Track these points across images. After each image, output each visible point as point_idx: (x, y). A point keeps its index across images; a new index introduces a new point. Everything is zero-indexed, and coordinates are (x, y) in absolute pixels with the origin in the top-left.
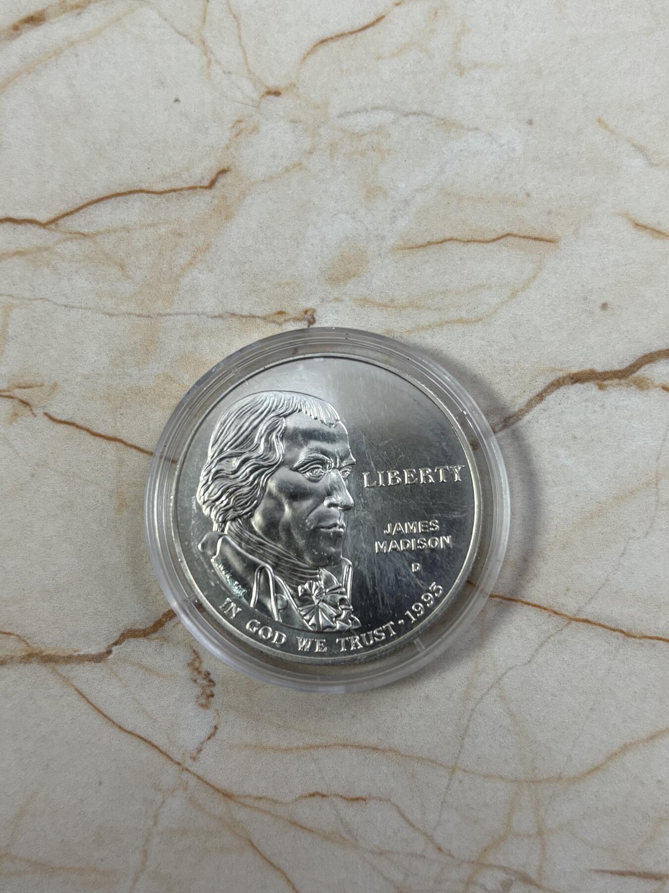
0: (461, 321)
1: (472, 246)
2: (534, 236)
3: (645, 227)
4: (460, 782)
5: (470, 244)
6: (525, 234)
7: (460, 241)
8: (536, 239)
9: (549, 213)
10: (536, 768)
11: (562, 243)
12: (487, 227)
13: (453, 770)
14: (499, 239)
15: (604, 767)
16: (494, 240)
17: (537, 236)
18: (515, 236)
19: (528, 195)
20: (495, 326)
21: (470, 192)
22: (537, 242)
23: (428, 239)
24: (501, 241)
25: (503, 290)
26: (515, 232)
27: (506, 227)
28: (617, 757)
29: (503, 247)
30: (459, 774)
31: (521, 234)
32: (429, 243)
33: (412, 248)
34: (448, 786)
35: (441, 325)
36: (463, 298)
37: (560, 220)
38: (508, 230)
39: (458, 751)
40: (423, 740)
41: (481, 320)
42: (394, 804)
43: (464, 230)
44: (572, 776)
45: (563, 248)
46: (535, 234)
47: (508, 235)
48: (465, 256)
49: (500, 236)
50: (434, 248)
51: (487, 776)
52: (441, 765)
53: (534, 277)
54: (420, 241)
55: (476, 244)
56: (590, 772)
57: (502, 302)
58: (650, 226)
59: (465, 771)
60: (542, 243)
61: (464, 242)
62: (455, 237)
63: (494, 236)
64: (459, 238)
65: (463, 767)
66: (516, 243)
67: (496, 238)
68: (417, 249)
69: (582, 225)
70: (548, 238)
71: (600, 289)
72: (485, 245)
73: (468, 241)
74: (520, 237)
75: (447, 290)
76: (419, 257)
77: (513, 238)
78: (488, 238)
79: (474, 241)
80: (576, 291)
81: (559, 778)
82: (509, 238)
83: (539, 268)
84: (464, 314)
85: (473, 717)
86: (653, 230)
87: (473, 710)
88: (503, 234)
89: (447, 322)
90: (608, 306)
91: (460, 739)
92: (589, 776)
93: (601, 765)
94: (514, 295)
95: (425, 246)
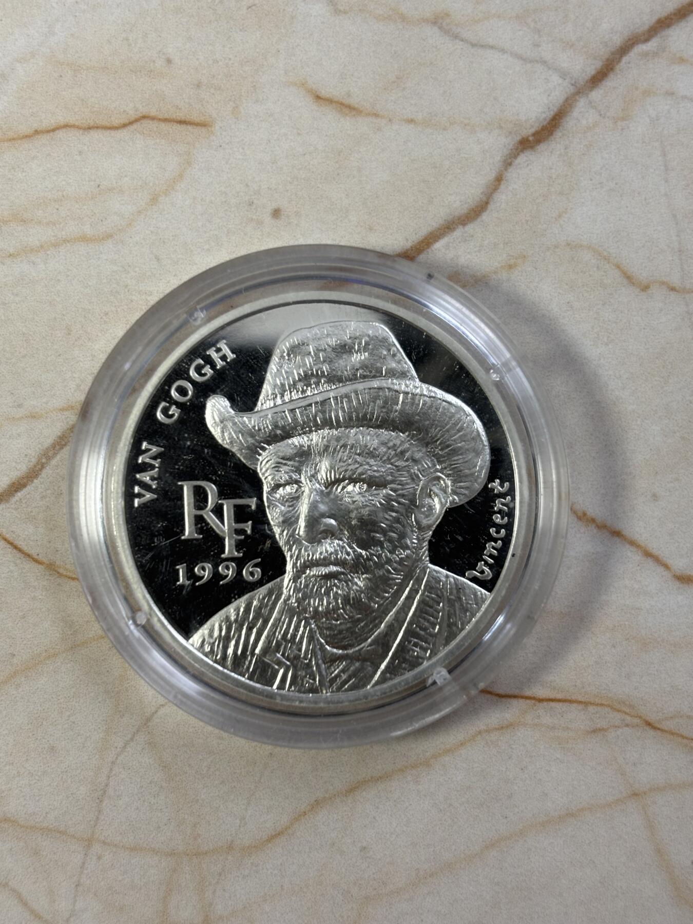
0: (84, 239)
1: (95, 135)
2: (179, 119)
3: (330, 101)
4: (99, 858)
5: (92, 132)
6: (166, 116)
7: (78, 128)
8: (181, 122)
9: (198, 85)
10: (199, 835)
11: (217, 127)
12: (115, 108)
13: (88, 842)
14: (131, 123)
15: (290, 831)
16: (124, 126)
17: (183, 118)
18: (153, 118)
19: (169, 61)
20: (131, 245)
21: (90, 61)
22: (184, 127)
23: (35, 126)
24: (135, 126)
25: (140, 195)
26: (153, 113)
27: (141, 107)
28: (307, 816)
29: (138, 135)
30: (97, 848)
31: (161, 117)
32: (37, 132)
33: (14, 139)
34: (84, 863)
35: (56, 245)
36: (85, 207)
37: (213, 94)
38: (143, 110)
39: (95, 817)
40: (49, 805)
41: (110, 236)
42: (14, 890)
43: (84, 113)
44: (247, 845)
45: (219, 134)
46: (181, 115)
47: (144, 117)
48: (86, 148)
49: (133, 119)
50: (44, 139)
51: (133, 849)
52: (73, 836)
53: (181, 176)
54: (24, 129)
55: (99, 131)
56: (271, 838)
57: (139, 212)
58: (336, 99)
59: (104, 843)
60: (190, 128)
61: (85, 129)
62: (72, 122)
63: (124, 119)
64: (77, 124)
65: (103, 838)
66: (155, 129)
67: (127, 122)
68: (19, 141)
69: (244, 101)
70: (197, 120)
71: (271, 189)
72: (113, 133)
73: (90, 128)
74: (160, 119)
75: (63, 196)
76: (24, 152)
77: (151, 122)
78: (116, 122)
79: (97, 128)
80: (238, 193)
81: (230, 847)
82: (145, 123)
83: (188, 163)
84: (88, 230)
85: (114, 772)
86: (342, 104)
87: (113, 763)
88: (137, 117)
89: (65, 241)
90: (282, 213)
91: (97, 801)
92: (270, 845)
93: (286, 829)
94: (154, 200)
95: (32, 136)
